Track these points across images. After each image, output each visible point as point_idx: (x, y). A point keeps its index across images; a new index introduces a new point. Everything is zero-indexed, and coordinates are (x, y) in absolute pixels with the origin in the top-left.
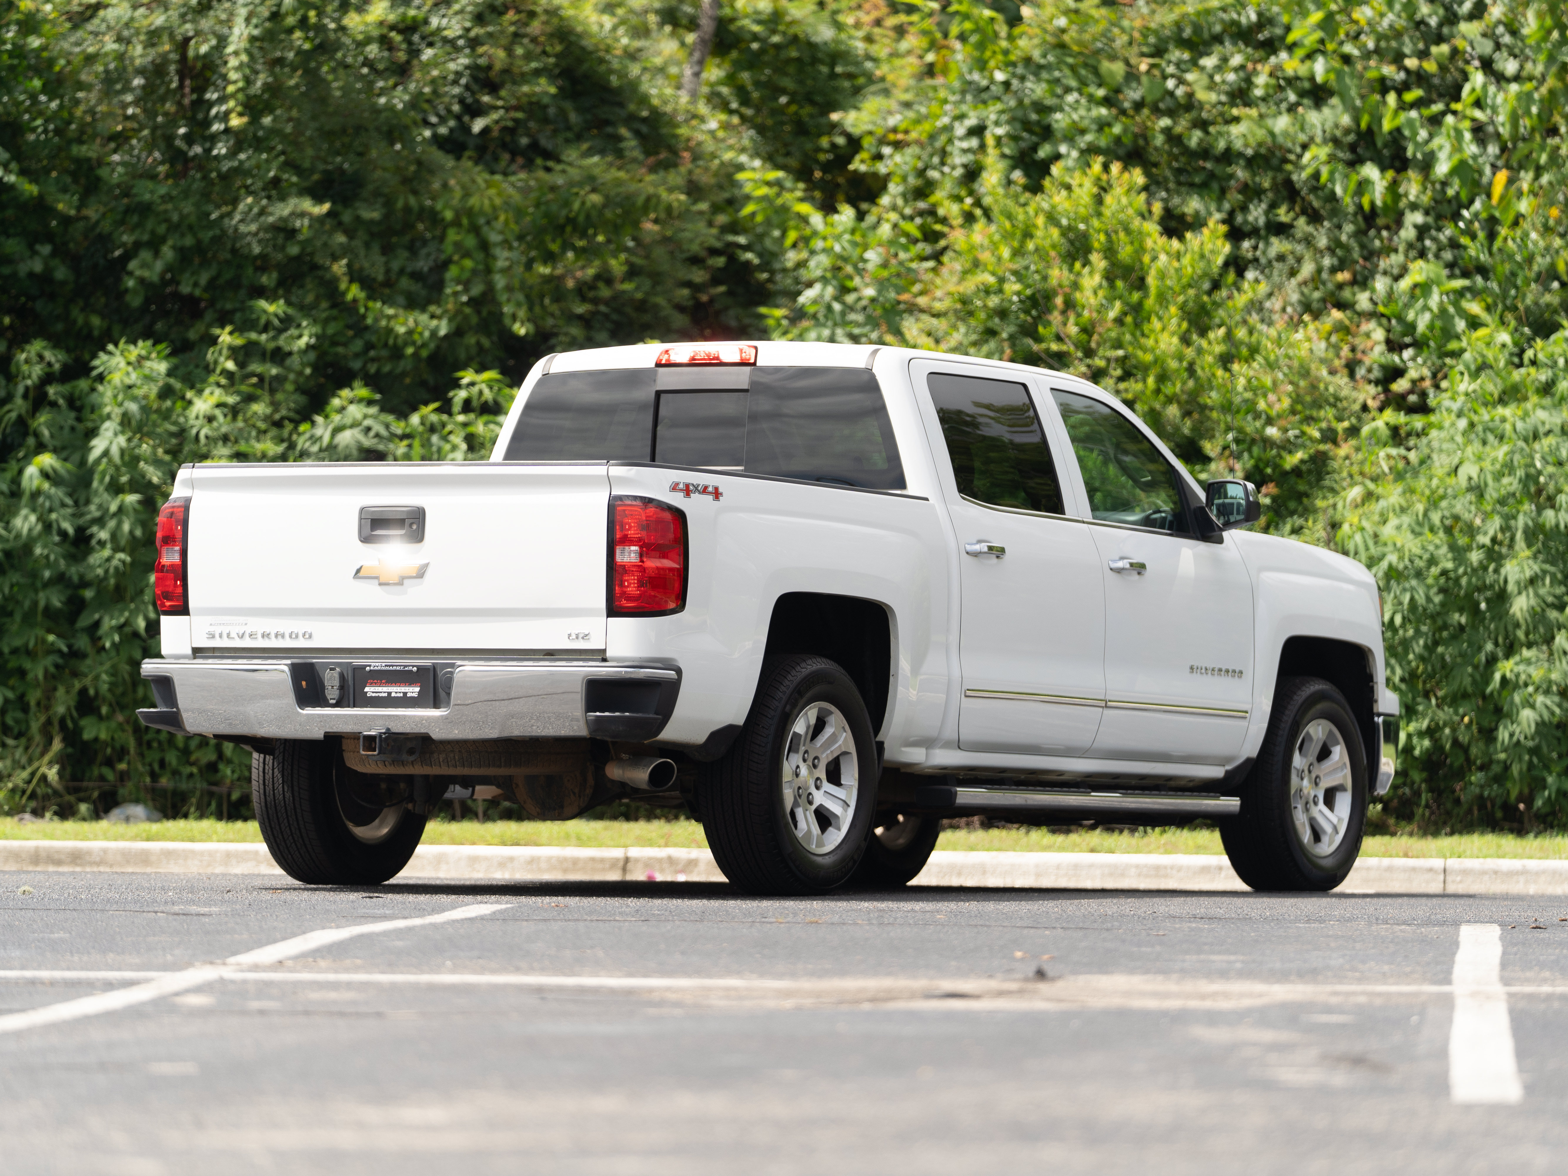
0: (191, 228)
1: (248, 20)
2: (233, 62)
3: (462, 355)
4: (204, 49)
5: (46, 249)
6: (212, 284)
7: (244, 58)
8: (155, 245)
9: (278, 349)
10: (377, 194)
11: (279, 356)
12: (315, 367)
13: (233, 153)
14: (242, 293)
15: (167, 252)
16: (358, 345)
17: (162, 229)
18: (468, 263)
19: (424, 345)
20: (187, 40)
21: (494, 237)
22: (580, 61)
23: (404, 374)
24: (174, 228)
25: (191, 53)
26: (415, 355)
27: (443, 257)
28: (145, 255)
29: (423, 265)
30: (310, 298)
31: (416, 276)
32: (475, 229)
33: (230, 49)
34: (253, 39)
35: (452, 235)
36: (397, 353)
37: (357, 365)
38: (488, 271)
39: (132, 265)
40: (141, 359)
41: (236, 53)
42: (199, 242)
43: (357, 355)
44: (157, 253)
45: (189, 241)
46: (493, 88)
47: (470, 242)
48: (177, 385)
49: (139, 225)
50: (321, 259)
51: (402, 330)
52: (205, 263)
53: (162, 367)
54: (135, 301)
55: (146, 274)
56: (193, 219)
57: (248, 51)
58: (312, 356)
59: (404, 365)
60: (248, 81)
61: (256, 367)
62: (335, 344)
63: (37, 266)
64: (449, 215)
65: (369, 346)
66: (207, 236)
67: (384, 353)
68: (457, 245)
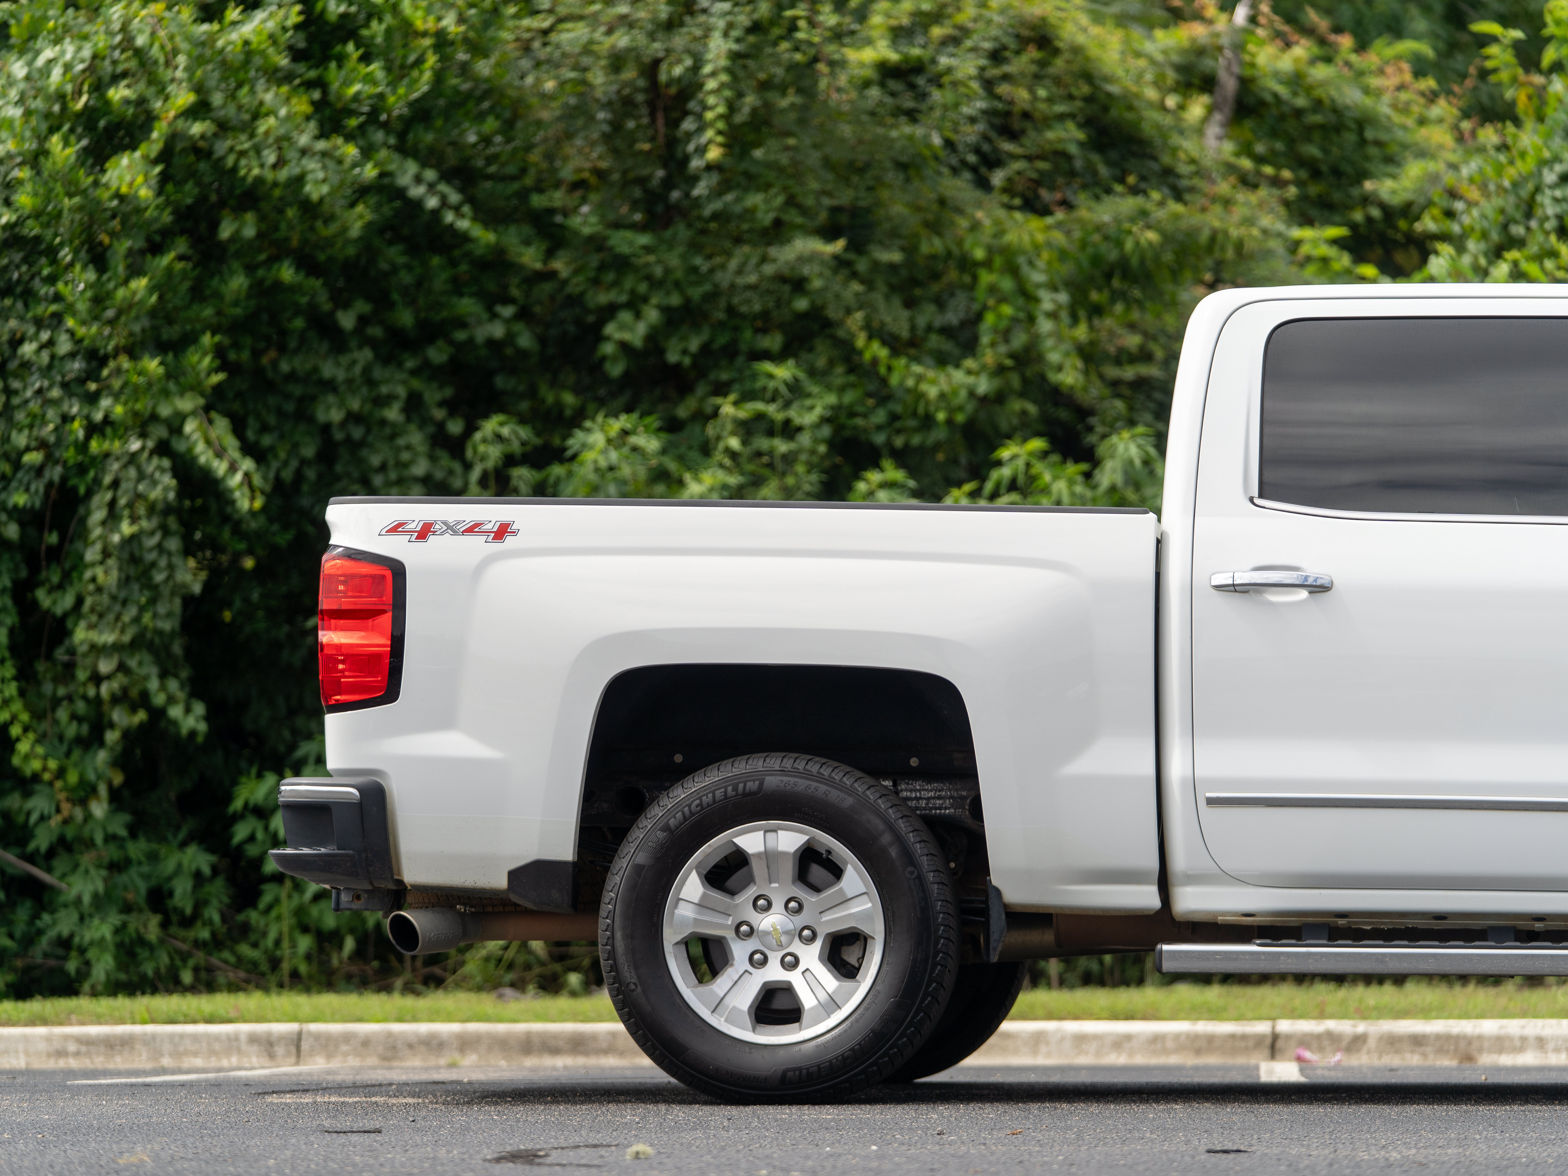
0: (677, 284)
1: (726, 35)
2: (711, 84)
3: (1004, 426)
4: (678, 71)
5: (507, 311)
6: (705, 349)
7: (724, 78)
8: (635, 304)
9: (787, 422)
10: (894, 233)
11: (789, 430)
12: (831, 443)
13: (718, 192)
14: (740, 360)
15: (652, 315)
16: (880, 416)
17: (643, 288)
18: (1007, 310)
19: (960, 408)
20: (656, 63)
21: (1037, 277)
22: (1106, 109)
23: (937, 447)
24: (655, 284)
25: (663, 77)
26: (950, 422)
27: (976, 307)
28: (625, 316)
29: (952, 317)
30: (821, 362)
31: (946, 331)
32: (1013, 270)
33: (707, 69)
34: (734, 56)
35: (986, 278)
36: (927, 422)
37: (879, 439)
38: (1031, 319)
39: (610, 329)
40: (625, 433)
41: (713, 74)
42: (688, 301)
43: (879, 428)
44: (638, 315)
45: (675, 300)
46: (1013, 135)
47: (1007, 284)
48: (672, 466)
49: (616, 284)
50: (833, 313)
51: (932, 392)
52: (696, 326)
53: (650, 443)
54: (616, 370)
55: (626, 336)
56: (679, 274)
57: (728, 70)
58: (826, 431)
59: (939, 434)
60: (732, 107)
61: (763, 443)
62: (852, 415)
63: (497, 331)
64: (979, 254)
65: (894, 417)
66: (696, 293)
67: (912, 423)
68: (993, 289)
